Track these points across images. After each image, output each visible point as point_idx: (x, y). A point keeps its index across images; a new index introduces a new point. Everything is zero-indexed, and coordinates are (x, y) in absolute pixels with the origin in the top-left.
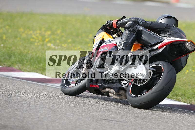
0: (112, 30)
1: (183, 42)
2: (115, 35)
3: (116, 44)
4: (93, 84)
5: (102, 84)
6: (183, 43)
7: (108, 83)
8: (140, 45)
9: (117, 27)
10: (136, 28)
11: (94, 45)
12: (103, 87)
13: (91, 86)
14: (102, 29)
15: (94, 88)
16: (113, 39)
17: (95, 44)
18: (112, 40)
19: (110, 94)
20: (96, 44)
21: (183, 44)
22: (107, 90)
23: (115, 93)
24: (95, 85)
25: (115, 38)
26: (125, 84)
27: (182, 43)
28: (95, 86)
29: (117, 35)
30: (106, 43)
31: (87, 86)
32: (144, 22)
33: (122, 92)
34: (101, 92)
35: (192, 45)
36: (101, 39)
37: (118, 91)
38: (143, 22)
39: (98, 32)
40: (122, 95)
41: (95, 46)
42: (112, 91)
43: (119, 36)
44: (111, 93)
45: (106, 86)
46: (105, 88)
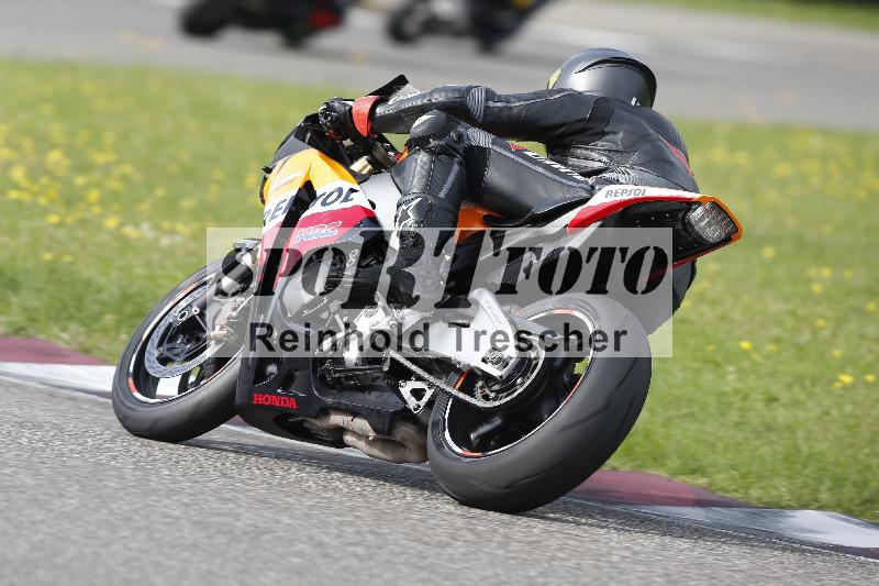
0: (347, 143)
1: (677, 206)
2: (361, 165)
3: (370, 207)
4: (270, 389)
5: (311, 393)
6: (681, 210)
7: (341, 391)
8: (483, 213)
9: (372, 131)
10: (460, 136)
11: (266, 209)
12: (317, 408)
13: (259, 399)
14: (300, 133)
15: (271, 408)
16: (356, 187)
17: (270, 205)
18: (352, 191)
19: (348, 438)
20: (277, 209)
21: (680, 215)
22: (336, 419)
23: (372, 434)
24: (280, 394)
25: (361, 179)
26: (418, 394)
27: (675, 210)
28: (279, 398)
29: (370, 162)
30: (324, 204)
31: (238, 400)
32: (491, 104)
33: (404, 431)
34: (306, 425)
35: (719, 218)
36: (299, 184)
37: (386, 426)
38: (487, 107)
39: (284, 151)
40: (407, 443)
41: (272, 218)
42: (361, 424)
43: (378, 167)
44: (354, 433)
45: (329, 400)
46: (325, 411)
